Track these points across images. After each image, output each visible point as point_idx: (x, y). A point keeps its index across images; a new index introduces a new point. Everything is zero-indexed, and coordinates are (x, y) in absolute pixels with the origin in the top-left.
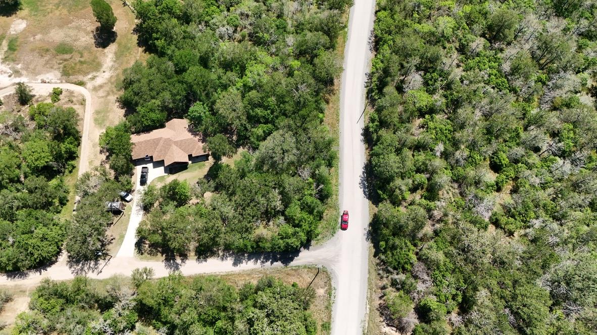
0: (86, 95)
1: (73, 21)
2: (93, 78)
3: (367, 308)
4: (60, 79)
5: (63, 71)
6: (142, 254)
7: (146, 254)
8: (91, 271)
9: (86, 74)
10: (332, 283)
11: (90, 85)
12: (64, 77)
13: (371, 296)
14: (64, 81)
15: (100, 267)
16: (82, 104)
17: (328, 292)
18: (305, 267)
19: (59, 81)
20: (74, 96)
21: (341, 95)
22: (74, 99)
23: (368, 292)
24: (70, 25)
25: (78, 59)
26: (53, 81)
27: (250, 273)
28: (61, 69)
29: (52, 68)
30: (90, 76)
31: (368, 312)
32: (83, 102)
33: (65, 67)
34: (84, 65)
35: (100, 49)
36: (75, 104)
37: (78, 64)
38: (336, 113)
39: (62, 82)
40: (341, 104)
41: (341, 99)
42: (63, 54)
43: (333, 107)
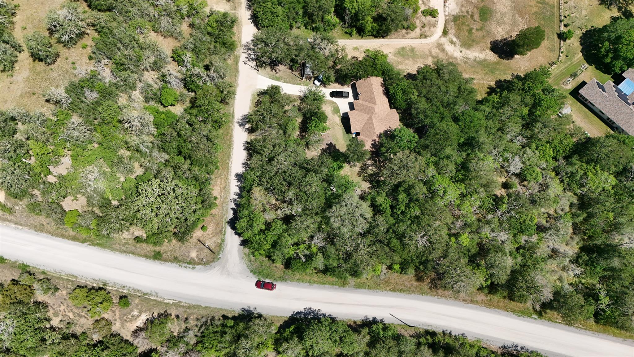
0: (432, 38)
1: (523, 18)
2: (452, 42)
3: (169, 301)
4: (449, 14)
5: (459, 16)
6: (258, 95)
7: (258, 98)
8: (247, 56)
9: (457, 36)
10: (200, 266)
11: (444, 40)
12: (452, 18)
13: (181, 306)
14: (447, 18)
15: (250, 63)
16: (421, 36)
17: (192, 261)
18: (223, 241)
19: (447, 14)
20: (429, 28)
21: (429, 297)
22: (426, 29)
23: (186, 303)
24: (517, 16)
25: (474, 27)
26: (447, 9)
27: (226, 188)
28: (461, 14)
29: (462, 6)
30: (454, 39)
31: (165, 301)
32: (423, 36)
33: (464, 17)
34: (467, 33)
35: (489, 46)
36: (421, 30)
37: (468, 28)
38: (405, 288)
39: (446, 16)
40: (416, 296)
41: (424, 297)
42: (480, 14)
43: (412, 285)
